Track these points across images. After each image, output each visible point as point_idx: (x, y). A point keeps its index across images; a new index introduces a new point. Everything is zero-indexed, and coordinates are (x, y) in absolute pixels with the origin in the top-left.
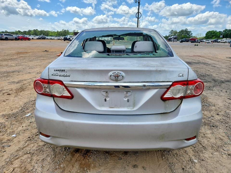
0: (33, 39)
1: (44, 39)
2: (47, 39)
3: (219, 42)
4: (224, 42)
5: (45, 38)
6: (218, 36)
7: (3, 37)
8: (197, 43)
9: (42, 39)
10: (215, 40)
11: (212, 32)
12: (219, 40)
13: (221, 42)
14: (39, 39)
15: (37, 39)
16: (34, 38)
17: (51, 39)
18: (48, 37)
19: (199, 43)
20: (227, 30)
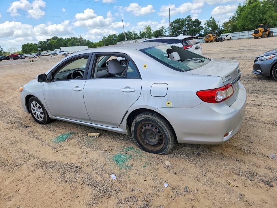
3: (43, 55)
4: (48, 55)
6: (36, 49)
8: (22, 59)
10: (38, 54)
11: (28, 45)
12: (42, 54)
13: (45, 55)
19: (24, 59)
20: (42, 42)
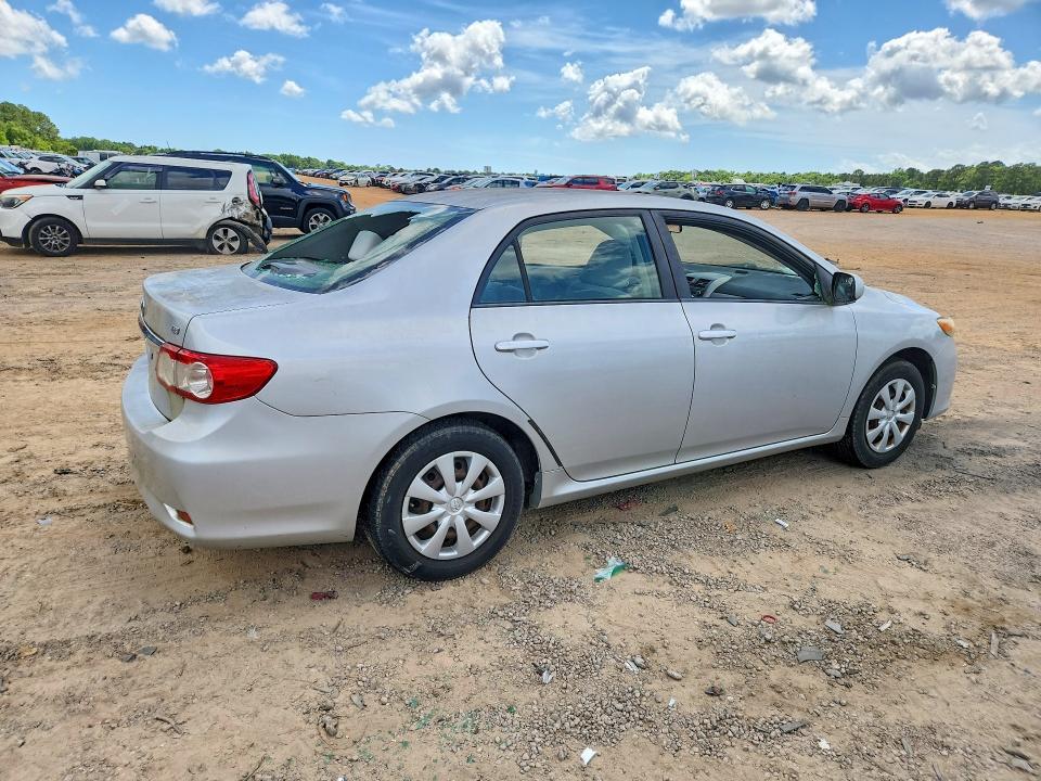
0: (928, 205)
1: (987, 205)
2: (1006, 207)
5: (996, 202)
7: (792, 198)
9: (975, 208)
14: (961, 205)
15: (950, 206)
16: (936, 201)
17: (1025, 208)
18: (1016, 200)
